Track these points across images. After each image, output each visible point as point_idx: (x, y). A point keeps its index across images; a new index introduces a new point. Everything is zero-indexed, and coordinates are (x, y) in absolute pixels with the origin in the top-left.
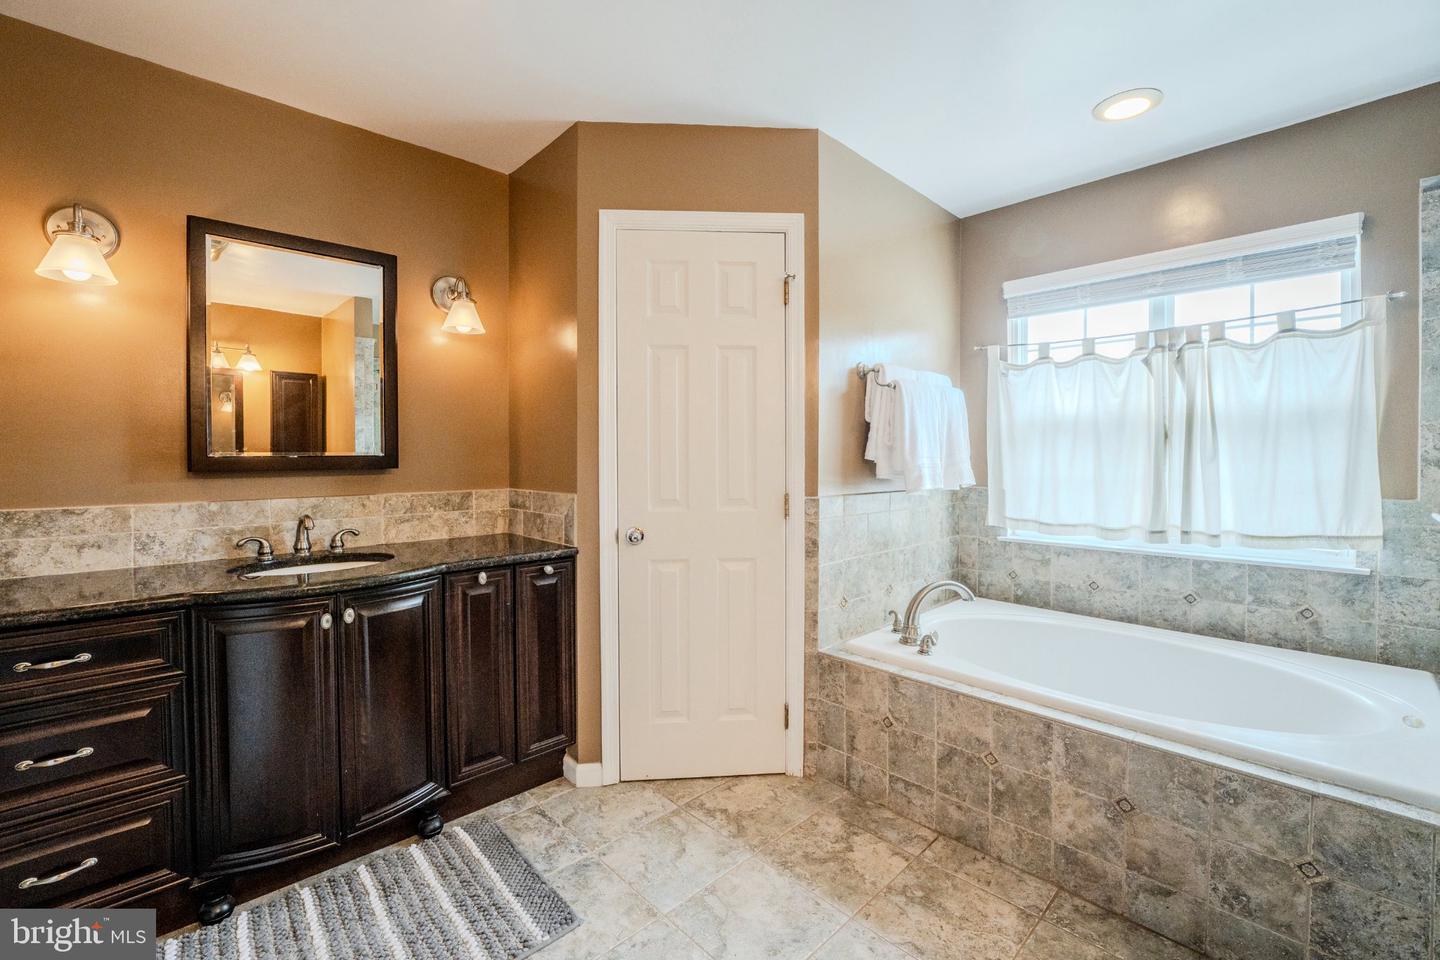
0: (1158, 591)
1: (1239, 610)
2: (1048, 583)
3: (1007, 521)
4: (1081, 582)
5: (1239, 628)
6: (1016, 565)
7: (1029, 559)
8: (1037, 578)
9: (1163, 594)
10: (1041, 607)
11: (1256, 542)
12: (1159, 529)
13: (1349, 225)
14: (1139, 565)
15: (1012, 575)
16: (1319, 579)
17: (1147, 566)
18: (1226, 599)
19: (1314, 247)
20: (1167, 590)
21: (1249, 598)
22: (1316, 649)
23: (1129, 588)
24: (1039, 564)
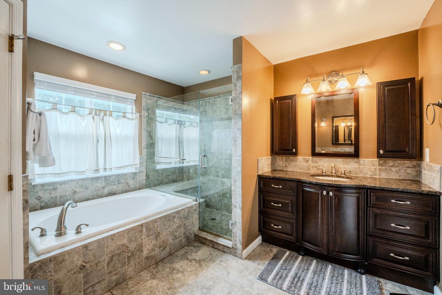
0: (95, 188)
1: (115, 187)
2: (56, 197)
3: (36, 176)
4: (70, 192)
5: (115, 191)
6: (41, 194)
7: (47, 190)
8: (52, 196)
9: (97, 188)
10: (54, 207)
11: (120, 168)
12: (97, 169)
13: (133, 96)
14: (90, 181)
15: (39, 198)
16: (129, 175)
17: (92, 181)
18: (112, 185)
19: (128, 99)
20: (98, 187)
21: (117, 183)
22: (130, 191)
23: (87, 189)
24: (52, 190)
